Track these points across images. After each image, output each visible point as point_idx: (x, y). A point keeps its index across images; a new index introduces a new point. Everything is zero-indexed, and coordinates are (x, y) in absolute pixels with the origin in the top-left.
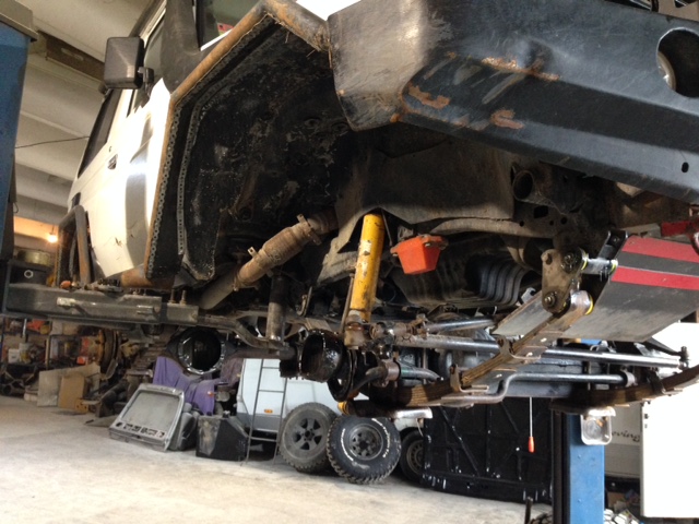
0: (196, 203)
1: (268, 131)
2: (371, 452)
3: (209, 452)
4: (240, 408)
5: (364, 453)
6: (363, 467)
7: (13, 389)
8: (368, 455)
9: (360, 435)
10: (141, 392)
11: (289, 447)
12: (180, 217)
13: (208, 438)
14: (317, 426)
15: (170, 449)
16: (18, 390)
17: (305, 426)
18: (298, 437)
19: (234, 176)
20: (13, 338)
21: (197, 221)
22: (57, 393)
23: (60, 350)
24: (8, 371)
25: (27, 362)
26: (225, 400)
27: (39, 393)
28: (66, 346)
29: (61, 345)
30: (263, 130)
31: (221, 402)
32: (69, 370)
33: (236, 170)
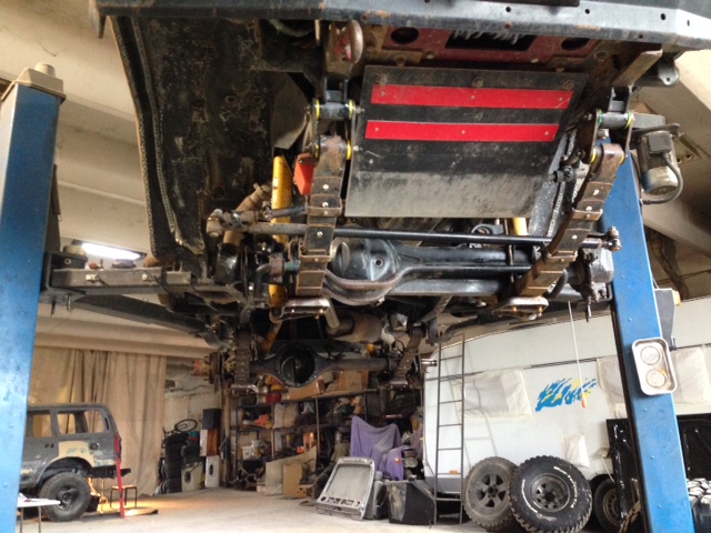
0: (177, 189)
1: (206, 116)
2: (558, 504)
3: (401, 517)
4: (427, 473)
5: (551, 505)
6: (550, 519)
7: (249, 484)
8: (555, 507)
9: (544, 486)
10: (340, 466)
11: (473, 505)
12: (166, 201)
13: (398, 504)
14: (499, 481)
15: (366, 518)
16: (252, 484)
17: (488, 483)
18: (482, 495)
19: (197, 161)
20: (246, 437)
21: (181, 204)
22: (282, 482)
23: (284, 443)
24: (244, 467)
25: (258, 457)
26: (414, 466)
27: (266, 483)
28: (288, 438)
29: (283, 437)
30: (202, 116)
31: (409, 468)
32: (289, 459)
33: (195, 155)
